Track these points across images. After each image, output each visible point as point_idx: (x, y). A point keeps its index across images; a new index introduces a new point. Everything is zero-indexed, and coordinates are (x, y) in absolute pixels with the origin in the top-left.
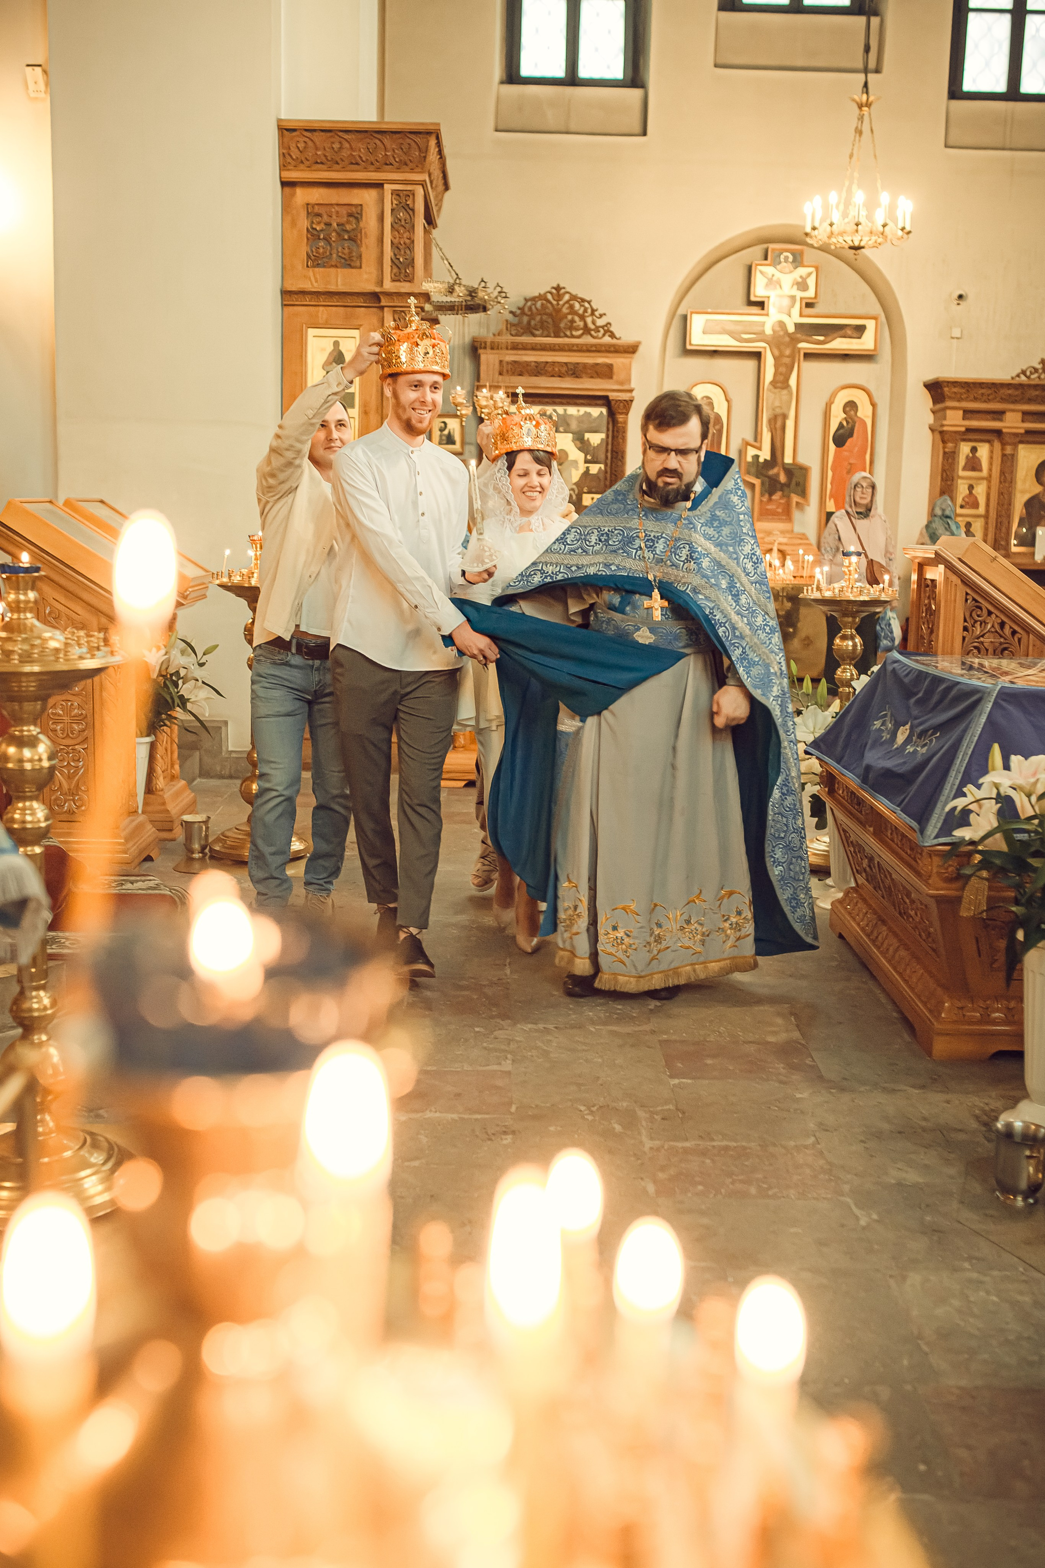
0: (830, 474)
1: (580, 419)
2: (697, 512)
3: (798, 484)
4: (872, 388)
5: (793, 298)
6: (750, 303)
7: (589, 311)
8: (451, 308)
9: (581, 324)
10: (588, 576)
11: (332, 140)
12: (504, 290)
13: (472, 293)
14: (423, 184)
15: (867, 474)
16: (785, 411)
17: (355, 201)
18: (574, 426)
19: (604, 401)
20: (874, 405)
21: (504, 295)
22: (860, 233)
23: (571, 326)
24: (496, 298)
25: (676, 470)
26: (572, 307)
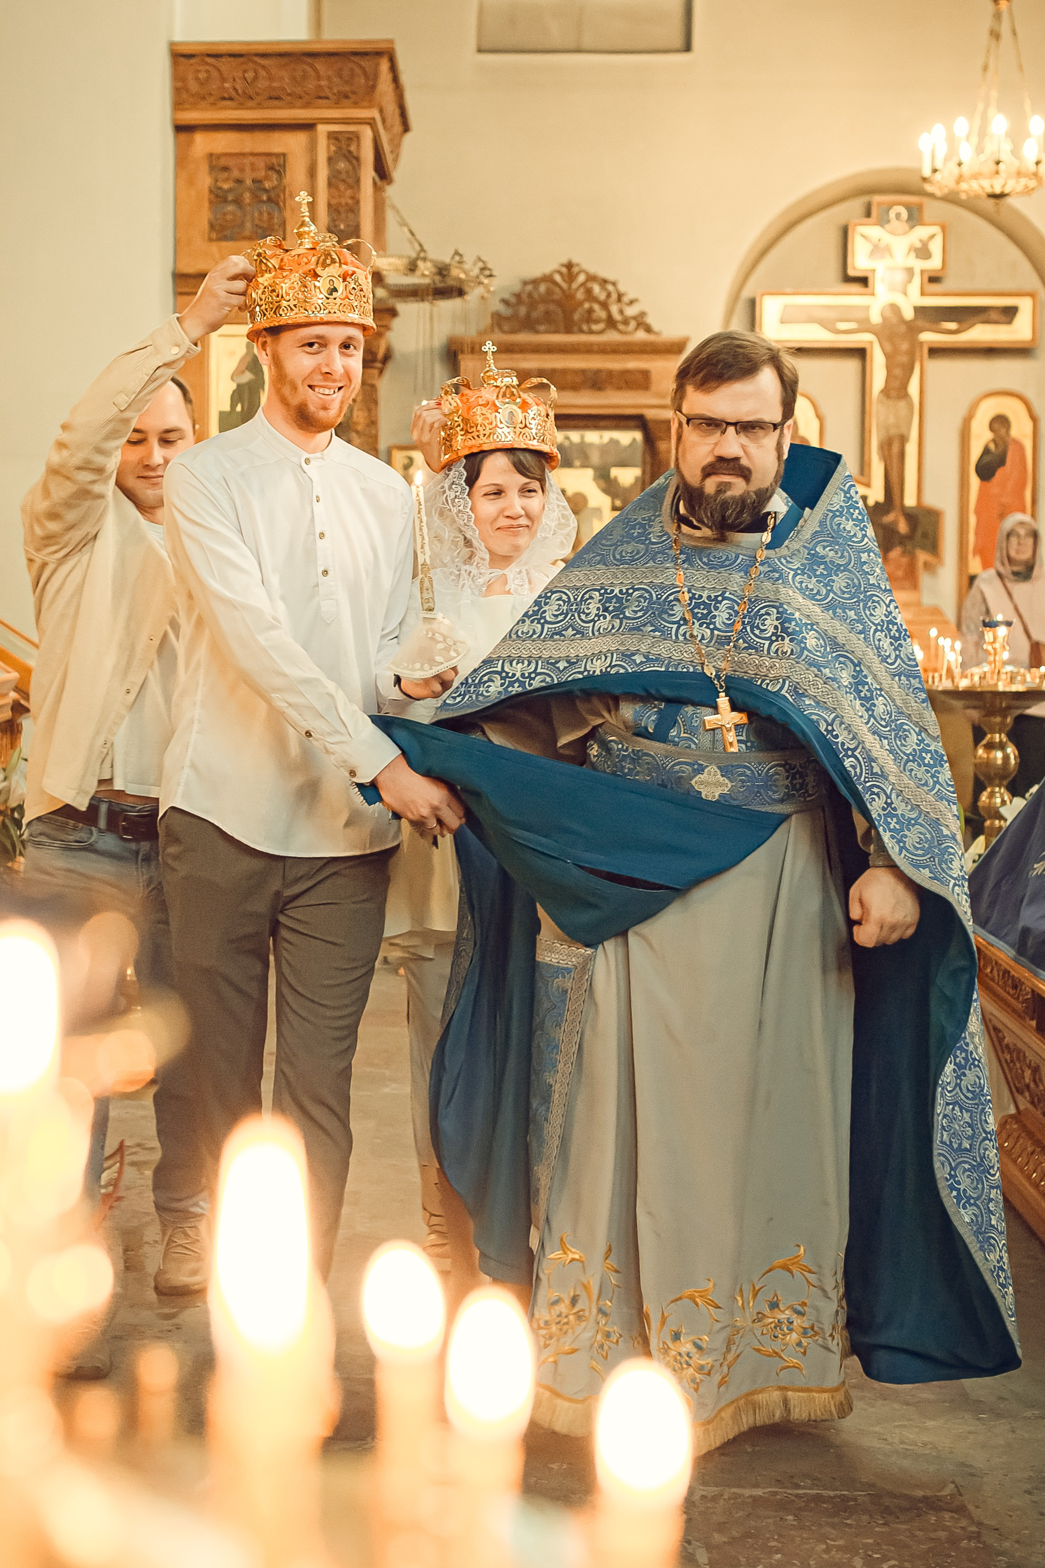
0: (973, 520)
1: (604, 449)
2: (783, 551)
3: (925, 535)
4: (1030, 395)
5: (910, 271)
6: (848, 279)
7: (614, 296)
8: (414, 293)
9: (603, 315)
10: (590, 678)
11: (245, 67)
12: (489, 266)
13: (442, 271)
14: (371, 123)
15: (1026, 518)
16: (904, 431)
17: (277, 149)
18: (595, 458)
19: (638, 421)
20: (1034, 419)
21: (487, 273)
22: (1003, 174)
23: (589, 317)
24: (477, 277)
25: (737, 459)
26: (589, 292)
